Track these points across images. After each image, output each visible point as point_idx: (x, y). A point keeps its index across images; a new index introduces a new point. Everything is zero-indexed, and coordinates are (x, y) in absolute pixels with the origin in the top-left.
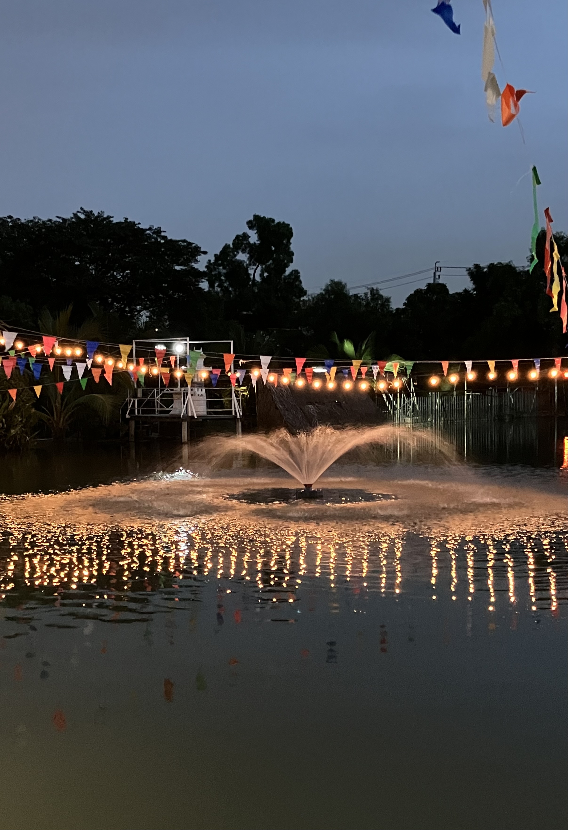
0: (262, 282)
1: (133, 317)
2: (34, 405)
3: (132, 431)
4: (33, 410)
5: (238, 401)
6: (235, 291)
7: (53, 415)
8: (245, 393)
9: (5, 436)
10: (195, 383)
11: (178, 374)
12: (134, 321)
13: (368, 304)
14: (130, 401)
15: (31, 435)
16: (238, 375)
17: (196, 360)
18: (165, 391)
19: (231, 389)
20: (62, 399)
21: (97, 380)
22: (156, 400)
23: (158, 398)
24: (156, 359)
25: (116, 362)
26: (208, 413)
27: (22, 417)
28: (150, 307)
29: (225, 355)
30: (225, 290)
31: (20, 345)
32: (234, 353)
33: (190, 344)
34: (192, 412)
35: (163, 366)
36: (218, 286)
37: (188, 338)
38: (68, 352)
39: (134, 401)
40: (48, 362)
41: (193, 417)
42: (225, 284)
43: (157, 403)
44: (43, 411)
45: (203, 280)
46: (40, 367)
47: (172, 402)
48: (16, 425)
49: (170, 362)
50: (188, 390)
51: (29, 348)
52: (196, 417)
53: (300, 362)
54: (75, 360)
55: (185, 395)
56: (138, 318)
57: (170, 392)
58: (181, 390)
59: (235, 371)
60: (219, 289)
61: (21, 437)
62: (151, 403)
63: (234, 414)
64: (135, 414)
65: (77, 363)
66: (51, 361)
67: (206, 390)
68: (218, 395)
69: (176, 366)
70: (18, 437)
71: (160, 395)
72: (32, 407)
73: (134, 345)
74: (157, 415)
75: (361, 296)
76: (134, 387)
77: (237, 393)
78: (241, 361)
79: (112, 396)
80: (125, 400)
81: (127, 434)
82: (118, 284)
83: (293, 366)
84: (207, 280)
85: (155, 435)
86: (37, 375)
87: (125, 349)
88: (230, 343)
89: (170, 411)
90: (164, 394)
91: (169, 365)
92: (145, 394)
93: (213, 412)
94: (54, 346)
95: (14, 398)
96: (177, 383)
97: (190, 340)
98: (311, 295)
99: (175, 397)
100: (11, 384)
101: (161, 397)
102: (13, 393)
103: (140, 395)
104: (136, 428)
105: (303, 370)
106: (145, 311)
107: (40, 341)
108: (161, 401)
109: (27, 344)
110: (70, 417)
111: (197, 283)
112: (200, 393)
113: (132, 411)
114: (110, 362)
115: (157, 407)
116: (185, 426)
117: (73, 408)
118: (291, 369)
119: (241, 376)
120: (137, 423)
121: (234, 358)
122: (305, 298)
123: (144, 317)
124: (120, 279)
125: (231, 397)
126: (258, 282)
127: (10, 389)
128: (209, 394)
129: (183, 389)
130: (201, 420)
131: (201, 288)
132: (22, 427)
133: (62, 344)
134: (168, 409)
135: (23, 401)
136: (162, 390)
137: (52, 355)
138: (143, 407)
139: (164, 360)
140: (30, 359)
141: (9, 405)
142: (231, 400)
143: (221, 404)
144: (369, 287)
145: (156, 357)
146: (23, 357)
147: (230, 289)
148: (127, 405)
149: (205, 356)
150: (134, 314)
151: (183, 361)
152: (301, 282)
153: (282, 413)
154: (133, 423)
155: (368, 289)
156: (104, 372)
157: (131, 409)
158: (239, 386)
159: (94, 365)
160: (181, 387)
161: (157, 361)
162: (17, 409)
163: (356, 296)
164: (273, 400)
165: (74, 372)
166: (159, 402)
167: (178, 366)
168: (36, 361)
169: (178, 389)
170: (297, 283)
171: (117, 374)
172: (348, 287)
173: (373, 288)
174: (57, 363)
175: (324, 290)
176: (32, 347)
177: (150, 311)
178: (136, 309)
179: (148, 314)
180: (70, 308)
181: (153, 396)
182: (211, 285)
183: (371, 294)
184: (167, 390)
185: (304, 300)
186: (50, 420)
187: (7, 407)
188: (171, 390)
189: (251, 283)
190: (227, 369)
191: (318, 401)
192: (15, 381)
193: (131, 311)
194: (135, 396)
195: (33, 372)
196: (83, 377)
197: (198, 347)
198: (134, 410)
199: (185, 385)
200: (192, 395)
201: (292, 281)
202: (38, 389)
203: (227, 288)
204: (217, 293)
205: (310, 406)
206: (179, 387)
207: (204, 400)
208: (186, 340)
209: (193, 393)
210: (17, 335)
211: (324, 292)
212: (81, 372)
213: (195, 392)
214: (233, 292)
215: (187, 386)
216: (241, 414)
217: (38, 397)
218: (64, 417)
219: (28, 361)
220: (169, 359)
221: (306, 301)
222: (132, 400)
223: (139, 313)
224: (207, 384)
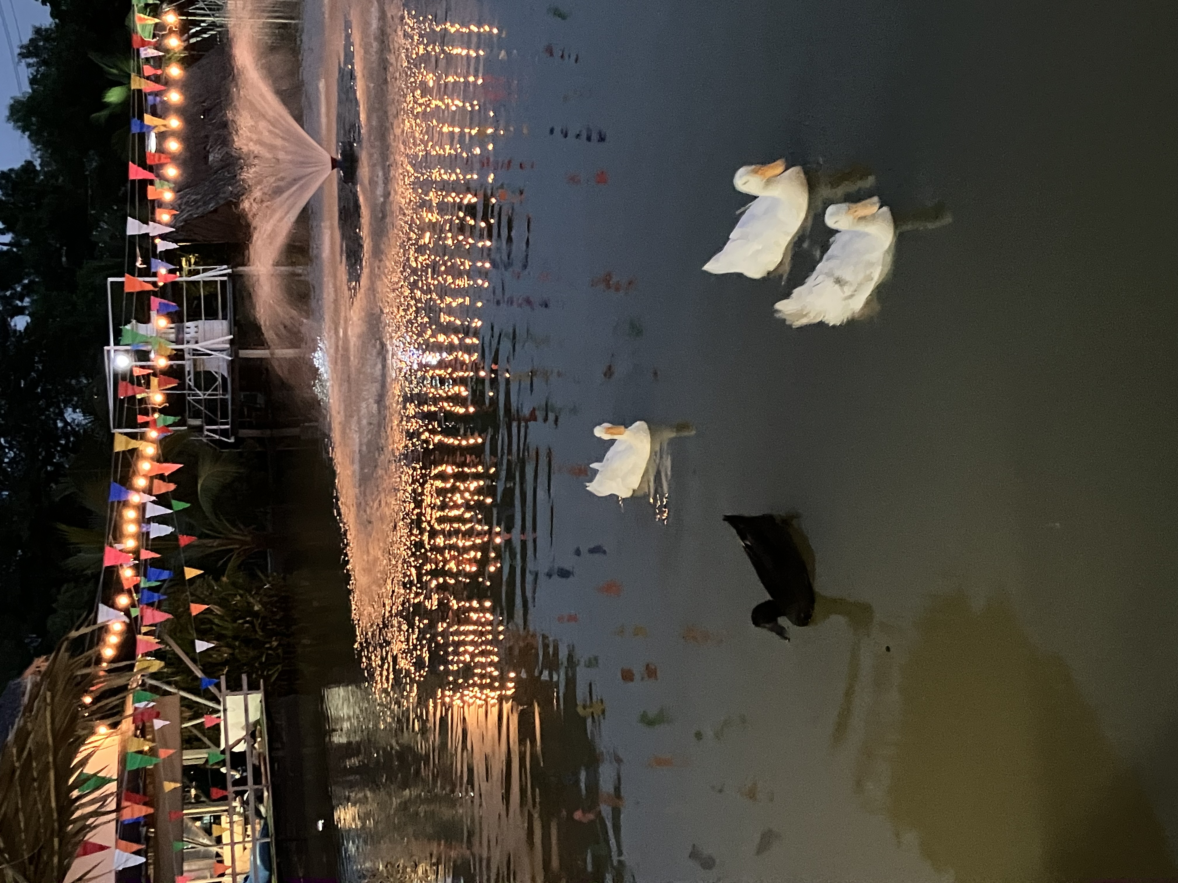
0: (13, 232)
1: (74, 432)
2: (217, 579)
3: (256, 433)
4: (224, 579)
5: (204, 271)
6: (28, 275)
7: (231, 550)
8: (193, 261)
9: (263, 618)
10: (177, 337)
11: (162, 363)
12: (81, 431)
13: (44, 63)
14: (207, 436)
15: (262, 581)
16: (163, 271)
17: (135, 335)
18: (192, 384)
19: (187, 282)
20: (208, 536)
21: (172, 487)
22: (206, 397)
23: (202, 395)
24: (139, 396)
25: (144, 458)
26: (224, 318)
27: (235, 595)
28: (59, 407)
29: (127, 289)
30: (28, 290)
31: (123, 600)
32: (123, 276)
33: (115, 344)
34: (223, 342)
35: (148, 385)
36: (22, 301)
37: (106, 348)
38: (131, 528)
39: (208, 430)
40: (146, 560)
41: (231, 342)
42: (19, 289)
43: (209, 395)
44: (226, 564)
45: (12, 324)
46: (152, 570)
47: (208, 373)
48: (249, 603)
49: (143, 376)
50: (189, 349)
51: (126, 588)
52: (232, 337)
53: (136, 173)
54: (144, 520)
55: (195, 352)
56: (78, 425)
57: (192, 376)
58: (189, 359)
59: (155, 275)
60: (27, 300)
61: (265, 595)
62: (210, 404)
63: (225, 278)
64: (227, 429)
65: (147, 516)
66: (146, 555)
67: (188, 321)
68: (196, 302)
69: (149, 367)
70: (265, 599)
71: (198, 392)
72: (220, 581)
73: (116, 431)
74: (228, 396)
75: (32, 74)
76: (184, 431)
77: (191, 273)
78: (139, 264)
79: (200, 464)
80: (207, 444)
81: (259, 440)
82: (23, 455)
83: (144, 184)
84: (12, 317)
85: (261, 400)
86: (166, 575)
87: (121, 444)
88: (111, 282)
89: (223, 376)
90: (195, 386)
91: (147, 377)
92: (197, 415)
93: (222, 312)
94: (121, 551)
95: (207, 607)
96: (178, 365)
97: (108, 345)
98: (33, 153)
99: (201, 369)
100: (184, 612)
101: (200, 390)
102: (196, 609)
103: (197, 422)
104: (251, 427)
105: (151, 169)
106: (66, 415)
107: (113, 572)
108: (207, 389)
109: (121, 590)
110: (234, 525)
111: (18, 334)
112: (192, 330)
113: (224, 433)
114: (145, 466)
115: (217, 395)
116: (245, 353)
117: (221, 521)
118: (149, 187)
119: (165, 267)
120: (243, 426)
121: (133, 275)
122: (37, 163)
123: (75, 416)
124: (15, 453)
125: (199, 282)
126: (13, 238)
127: (190, 614)
128: (194, 316)
129: (187, 356)
130: (236, 329)
131: (26, 328)
132: (252, 596)
133: (118, 537)
134: (220, 379)
135: (211, 594)
136: (190, 389)
137: (136, 553)
138: (216, 416)
139: (139, 384)
140: (142, 585)
141: (217, 614)
142: (204, 281)
143: (211, 298)
144: (17, 60)
145: (134, 397)
146: (140, 595)
147: (26, 281)
148: (214, 442)
149: (134, 321)
150: (69, 430)
151: (142, 356)
152: (11, 170)
153: (222, 202)
154: (244, 433)
155: (20, 61)
156: (161, 477)
157: (221, 435)
158: (181, 269)
159: (149, 491)
160: (183, 359)
161: (143, 395)
162: (223, 602)
163: (33, 81)
164: (202, 217)
165: (161, 520)
166: (208, 393)
167: (149, 363)
168: (145, 576)
169: (188, 365)
170: (13, 176)
171: (163, 457)
172: (18, 95)
173: (19, 54)
174: (147, 545)
175: (24, 132)
176: (124, 582)
177: (65, 407)
178: (63, 428)
179: (70, 410)
180: (63, 527)
181: (199, 401)
182: (20, 311)
183: (28, 57)
184: (189, 380)
185: (40, 165)
186: (238, 554)
187: (221, 617)
188: (189, 375)
189: (15, 250)
190: (150, 287)
191: (203, 146)
192: (179, 607)
193: (65, 434)
194: (200, 429)
195: (164, 581)
196: (170, 507)
197: (118, 334)
198: (221, 430)
199: (180, 353)
200: (197, 342)
201: (10, 185)
202: (190, 573)
203: (24, 287)
204: (32, 302)
205: (211, 158)
206: (184, 362)
207: (202, 323)
208: (109, 351)
209: (193, 341)
210: (106, 603)
211: (27, 133)
212: (162, 511)
213: (192, 338)
214: (32, 277)
215: (182, 350)
216: (225, 267)
217: (202, 572)
218: (235, 534)
219: (144, 588)
220: (138, 377)
221: (42, 161)
222: (206, 433)
223: (69, 424)
224: (176, 318)
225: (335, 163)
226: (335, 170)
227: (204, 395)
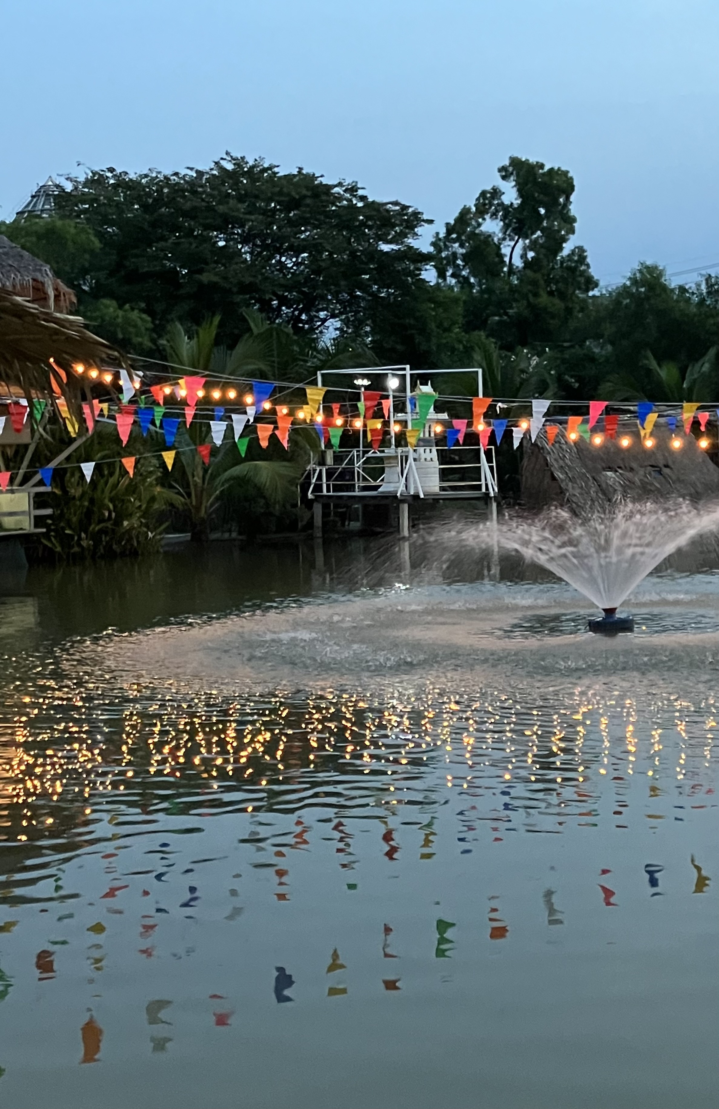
0: (524, 268)
1: (312, 330)
3: (318, 521)
4: (158, 489)
5: (491, 468)
6: (480, 285)
7: (189, 495)
9: (114, 531)
12: (315, 336)
13: (702, 301)
14: (314, 471)
15: (155, 528)
18: (370, 454)
19: (479, 450)
20: (205, 471)
21: (264, 443)
22: (356, 469)
23: (358, 465)
24: (360, 406)
26: (442, 489)
27: (140, 500)
28: (341, 313)
30: (463, 281)
33: (411, 375)
34: (416, 488)
36: (453, 276)
37: (408, 367)
38: (216, 395)
39: (321, 471)
41: (416, 497)
42: (464, 273)
43: (358, 472)
44: (174, 489)
45: (428, 267)
47: (382, 471)
48: (131, 515)
50: (408, 452)
51: (151, 388)
52: (422, 496)
53: (596, 407)
54: (228, 409)
55: (405, 459)
56: (321, 332)
57: (379, 454)
58: (396, 452)
60: (454, 281)
61: (140, 533)
62: (348, 474)
63: (484, 490)
64: (322, 492)
65: (232, 415)
67: (437, 450)
68: (457, 458)
69: (389, 415)
70: (135, 533)
71: (362, 461)
72: (157, 485)
74: (357, 493)
75: (690, 288)
76: (320, 446)
79: (285, 463)
80: (306, 470)
81: (310, 524)
82: (289, 276)
84: (434, 266)
85: (354, 526)
87: (313, 393)
88: (477, 372)
89: (380, 486)
90: (368, 458)
92: (338, 459)
93: (450, 487)
95: (131, 474)
96: (390, 440)
97: (411, 369)
98: (606, 288)
99: (387, 463)
101: (364, 463)
102: (129, 463)
103: (330, 459)
104: (325, 515)
105: (600, 421)
106: (332, 320)
108: (364, 470)
110: (216, 499)
111: (418, 272)
112: (428, 455)
113: (318, 488)
115: (359, 480)
116: (405, 510)
117: (223, 485)
118: (581, 418)
120: (326, 507)
122: (596, 292)
124: (292, 268)
125: (479, 462)
126: (517, 267)
127: (124, 457)
128: (443, 457)
129: (400, 450)
130: (431, 501)
131: (423, 280)
134: (373, 483)
135: (141, 475)
136: (365, 452)
138: (336, 480)
140: (155, 407)
141: (119, 482)
142: (480, 467)
144: (704, 272)
147: (472, 280)
148: (309, 477)
152: (588, 266)
153: (563, 485)
154: (318, 509)
155: (702, 275)
156: (275, 428)
157: (315, 485)
159: (259, 417)
160: (397, 446)
161: (361, 410)
163: (682, 289)
164: (547, 465)
165: (229, 431)
166: (361, 471)
169: (390, 451)
170: (583, 268)
171: (296, 429)
172: (668, 272)
173: (710, 275)
175: (630, 279)
176: (158, 387)
177: (341, 320)
178: (318, 317)
179: (338, 325)
181: (351, 462)
182: (442, 274)
183: (707, 283)
184: (374, 453)
185: (594, 295)
186: (186, 504)
187: (116, 485)
188: (381, 452)
189: (505, 269)
191: (624, 467)
193: (311, 320)
194: (322, 462)
196: (242, 437)
197: (423, 379)
198: (321, 485)
199: (403, 443)
200: (415, 460)
201: (573, 265)
202: (169, 457)
203: (466, 279)
204: (451, 288)
205: (609, 474)
206: (393, 447)
207: (436, 466)
208: (404, 369)
209: (416, 456)
211: (628, 283)
212: (238, 431)
213: (420, 455)
214: (477, 286)
215: (407, 445)
216: (496, 490)
217: (169, 468)
218: (207, 500)
221: (598, 297)
222: (318, 469)
223: (323, 323)
224: (441, 440)
225: (610, 612)
227: (359, 467)
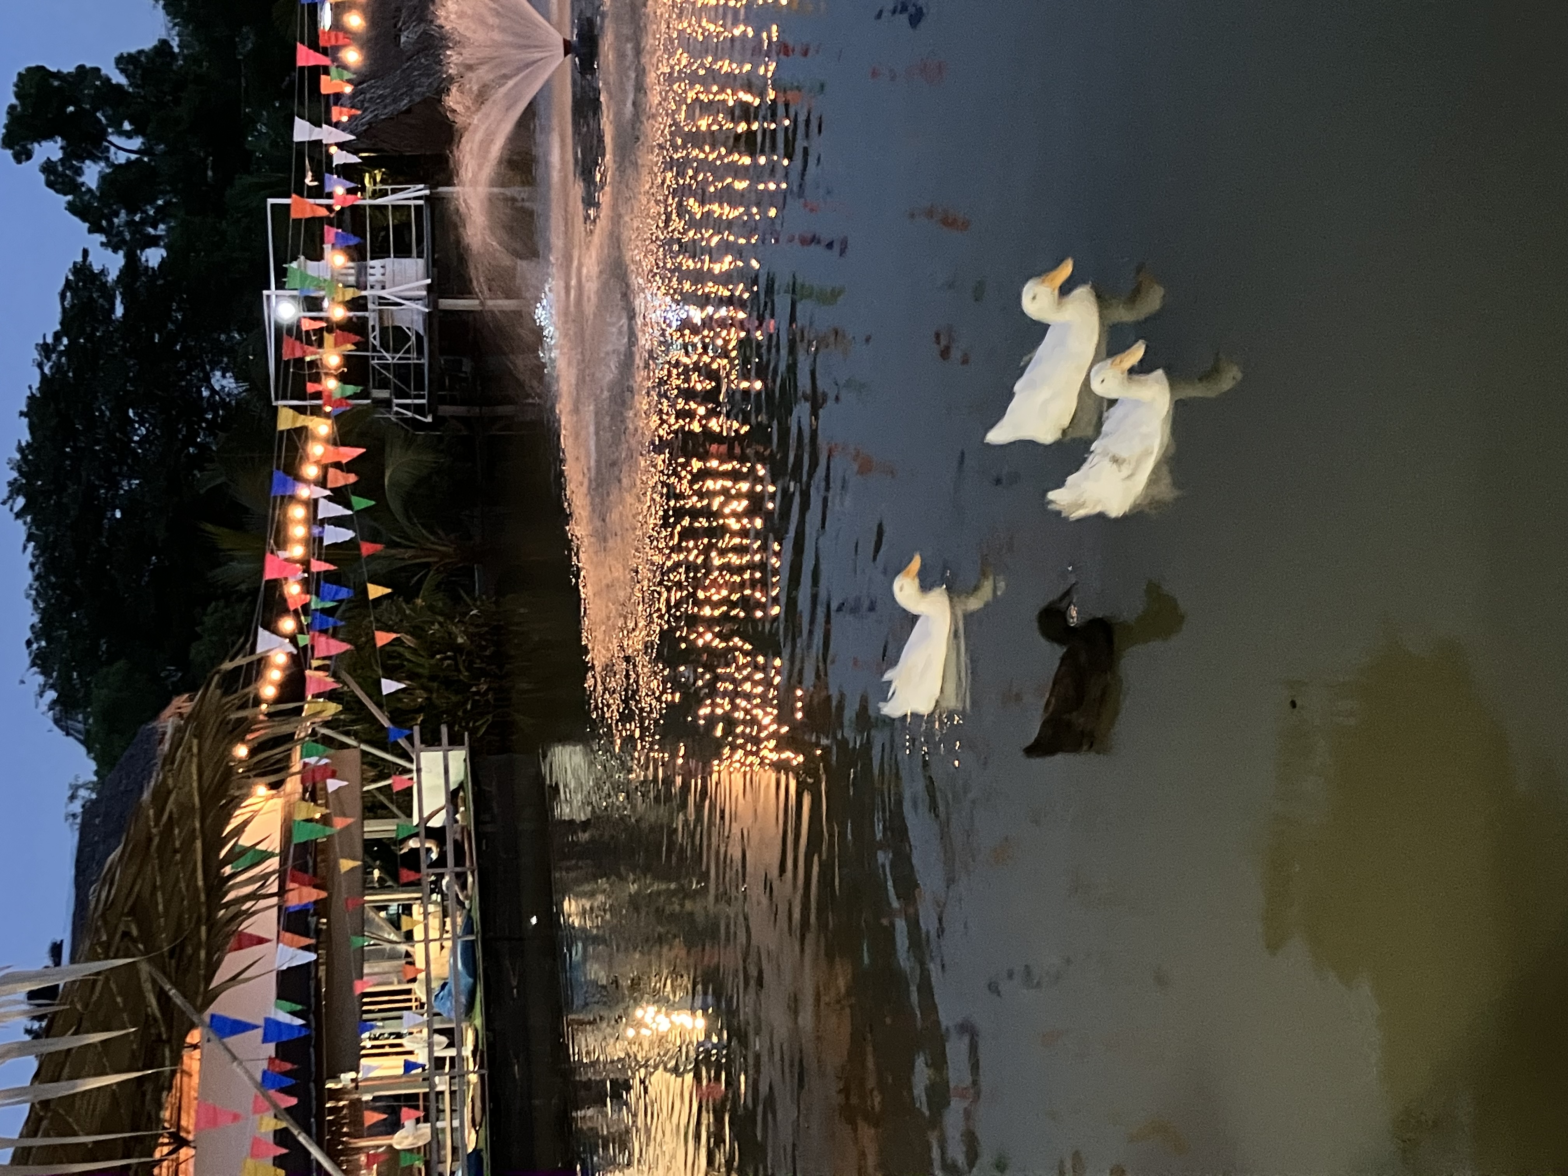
0: (144, 135)
1: (224, 404)
2: (409, 600)
3: (460, 410)
4: (419, 601)
5: (394, 191)
6: (164, 193)
7: (427, 565)
8: (378, 179)
9: (469, 653)
10: (357, 281)
11: (339, 313)
12: (233, 402)
14: (397, 413)
15: (468, 605)
16: (339, 191)
17: (304, 277)
18: (377, 343)
19: (371, 206)
20: (397, 545)
21: (352, 478)
22: (395, 361)
23: (390, 358)
24: (308, 359)
25: (315, 438)
26: (420, 255)
27: (432, 623)
28: (203, 369)
29: (294, 215)
30: (162, 215)
31: (288, 624)
32: (289, 197)
33: (277, 288)
34: (418, 288)
35: (321, 344)
36: (155, 228)
37: (265, 292)
38: (298, 531)
39: (398, 405)
40: (318, 573)
41: (429, 288)
42: (151, 213)
43: (400, 359)
44: (420, 582)
45: (143, 259)
46: (328, 588)
47: (398, 329)
48: (450, 634)
49: (314, 330)
50: (374, 296)
51: (292, 608)
52: (429, 281)
53: (305, 57)
54: (314, 519)
55: (382, 301)
56: (229, 394)
57: (377, 332)
58: (374, 311)
59: (330, 196)
60: (162, 226)
61: (472, 624)
62: (401, 371)
63: (421, 202)
64: (423, 405)
65: (320, 517)
66: (318, 566)
67: (372, 258)
68: (383, 234)
69: (321, 319)
70: (472, 629)
71: (385, 354)
72: (414, 603)
73: (281, 403)
74: (425, 361)
76: (367, 405)
77: (375, 194)
78: (308, 181)
79: (388, 449)
80: (397, 424)
81: (465, 421)
82: (157, 431)
83: (317, 72)
84: (142, 250)
85: (467, 366)
86: (344, 593)
87: (286, 420)
88: (273, 205)
89: (417, 334)
90: (382, 345)
91: (319, 332)
92: (383, 384)
93: (417, 247)
94: (287, 560)
95: (394, 636)
96: (358, 318)
97: (269, 288)
98: (169, 30)
99: (388, 323)
100: (366, 643)
101: (387, 351)
102: (383, 638)
103: (384, 394)
104: (453, 402)
105: (325, 52)
106: (213, 381)
107: (275, 585)
108: (396, 351)
109: (284, 611)
110: (431, 531)
111: (150, 272)
112: (378, 271)
113: (418, 409)
114: (316, 450)
115: (409, 359)
116: (446, 303)
117: (414, 524)
118: (323, 77)
119: (343, 186)
120: (443, 401)
121: (302, 196)
122: (175, 43)
123: (224, 382)
124: (147, 429)
125: (386, 207)
126: (143, 143)
127: (375, 645)
128: (380, 252)
129: (370, 306)
130: (435, 270)
131: (160, 266)
132: (454, 624)
133: (282, 542)
134: (414, 338)
135: (401, 621)
136: (374, 349)
137: (306, 564)
138: (409, 387)
139: (309, 343)
140: (313, 606)
141: (409, 647)
142: (393, 206)
143: (402, 229)
145: (302, 360)
146: (310, 619)
147: (160, 202)
148: (406, 420)
149: (302, 258)
150: (218, 401)
151: (312, 304)
152: (140, 52)
153: (418, 99)
154: (446, 410)
156: (338, 465)
157: (415, 412)
158: (363, 189)
159: (322, 482)
160: (366, 310)
161: (313, 357)
162: (416, 631)
164: (392, 119)
165: (338, 522)
166: (398, 356)
167: (322, 314)
168: (317, 594)
169: (372, 318)
170: (143, 59)
171: (341, 439)
174: (320, 555)
176: (290, 601)
177: (212, 370)
178: (209, 398)
179: (218, 374)
180: (209, 527)
181: (386, 367)
182: (153, 242)
184: (374, 338)
185: (179, 46)
186: (437, 570)
187: (414, 651)
188: (373, 330)
189: (146, 159)
190: (324, 212)
191: (393, 21)
192: (360, 636)
193: (213, 406)
194: (387, 403)
195: (341, 601)
196: (348, 506)
197: (281, 273)
198: (416, 405)
199: (361, 302)
200: (383, 288)
201: (139, 72)
202: (375, 591)
203: (158, 209)
204: (169, 230)
205: (403, 39)
206: (367, 314)
207: (391, 262)
208: (268, 297)
209: (378, 286)
210: (266, 627)
212: (339, 511)
213: (377, 281)
214: (168, 197)
215: (365, 297)
216: (422, 186)
217: (389, 590)
218: (433, 543)
219: (316, 610)
220: (307, 332)
221: (181, 41)
222: (396, 409)
223: (217, 393)
224: (357, 254)
225: (568, 48)
226: (569, 56)
227: (393, 358)
